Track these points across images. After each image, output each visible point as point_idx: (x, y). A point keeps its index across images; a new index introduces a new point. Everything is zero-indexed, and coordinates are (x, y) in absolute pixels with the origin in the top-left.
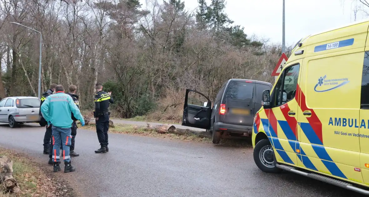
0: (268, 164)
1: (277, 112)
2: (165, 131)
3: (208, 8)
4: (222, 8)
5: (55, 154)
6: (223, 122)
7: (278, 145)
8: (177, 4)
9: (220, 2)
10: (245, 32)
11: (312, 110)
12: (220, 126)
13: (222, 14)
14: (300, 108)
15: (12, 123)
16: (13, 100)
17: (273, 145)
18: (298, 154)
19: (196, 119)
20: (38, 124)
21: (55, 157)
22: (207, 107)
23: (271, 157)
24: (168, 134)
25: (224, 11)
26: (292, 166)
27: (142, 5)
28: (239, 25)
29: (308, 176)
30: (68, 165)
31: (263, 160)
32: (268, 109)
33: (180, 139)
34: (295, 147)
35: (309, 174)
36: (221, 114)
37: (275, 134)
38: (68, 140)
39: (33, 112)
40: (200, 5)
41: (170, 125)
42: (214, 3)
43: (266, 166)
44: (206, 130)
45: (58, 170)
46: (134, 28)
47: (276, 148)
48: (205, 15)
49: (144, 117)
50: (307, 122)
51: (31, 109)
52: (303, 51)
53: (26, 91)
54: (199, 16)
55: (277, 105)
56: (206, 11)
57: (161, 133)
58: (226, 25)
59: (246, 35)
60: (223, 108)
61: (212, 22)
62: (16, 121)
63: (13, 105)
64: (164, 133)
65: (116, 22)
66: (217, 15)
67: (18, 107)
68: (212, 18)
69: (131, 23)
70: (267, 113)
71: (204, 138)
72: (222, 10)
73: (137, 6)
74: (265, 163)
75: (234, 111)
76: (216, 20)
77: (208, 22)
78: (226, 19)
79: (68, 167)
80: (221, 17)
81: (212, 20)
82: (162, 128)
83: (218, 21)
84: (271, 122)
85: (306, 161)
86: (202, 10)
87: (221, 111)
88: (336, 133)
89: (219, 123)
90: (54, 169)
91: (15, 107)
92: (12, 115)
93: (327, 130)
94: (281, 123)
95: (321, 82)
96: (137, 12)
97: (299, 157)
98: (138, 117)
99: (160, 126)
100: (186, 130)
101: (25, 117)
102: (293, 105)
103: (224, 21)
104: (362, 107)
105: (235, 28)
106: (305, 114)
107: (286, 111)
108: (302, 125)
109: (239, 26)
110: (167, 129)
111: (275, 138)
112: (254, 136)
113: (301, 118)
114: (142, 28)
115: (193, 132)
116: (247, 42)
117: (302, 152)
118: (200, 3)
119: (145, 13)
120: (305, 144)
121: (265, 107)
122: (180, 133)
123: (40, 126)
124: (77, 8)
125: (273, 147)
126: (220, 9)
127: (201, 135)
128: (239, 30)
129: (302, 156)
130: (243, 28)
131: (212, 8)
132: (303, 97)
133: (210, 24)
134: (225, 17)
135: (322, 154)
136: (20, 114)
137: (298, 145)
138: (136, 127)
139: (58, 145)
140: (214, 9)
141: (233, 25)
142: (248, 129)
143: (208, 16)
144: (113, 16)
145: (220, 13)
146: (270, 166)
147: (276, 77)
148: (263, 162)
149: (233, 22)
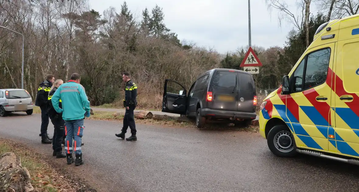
0: (282, 148)
1: (300, 98)
2: (144, 117)
3: (150, 20)
4: (161, 20)
5: (68, 145)
6: (211, 109)
7: (301, 131)
8: (126, 16)
9: (159, 15)
10: (178, 38)
11: (354, 95)
12: (208, 112)
13: (161, 24)
14: (334, 93)
15: (3, 113)
16: (3, 92)
17: (292, 130)
18: (330, 139)
19: (174, 106)
20: (25, 113)
21: (68, 149)
22: (183, 94)
23: (289, 141)
24: (147, 120)
25: (163, 22)
26: (321, 152)
27: (101, 15)
28: (174, 32)
29: (348, 162)
30: (80, 158)
31: (277, 144)
33: (160, 124)
34: (327, 132)
35: (350, 160)
36: (208, 101)
38: (80, 131)
39: (20, 102)
40: (144, 17)
41: (148, 112)
42: (155, 16)
43: (280, 150)
44: (181, 116)
45: (71, 162)
46: (94, 34)
47: (296, 133)
48: (148, 25)
49: (111, 104)
51: (19, 100)
52: (334, 35)
53: (8, 86)
54: (143, 26)
56: (149, 22)
57: (140, 119)
58: (164, 33)
59: (179, 40)
60: (210, 96)
61: (154, 30)
62: (6, 110)
63: (3, 96)
64: (143, 119)
65: (80, 29)
66: (157, 25)
67: (7, 98)
68: (153, 27)
69: (92, 30)
71: (182, 123)
72: (161, 22)
73: (97, 17)
74: (280, 147)
75: (220, 98)
76: (157, 29)
77: (150, 30)
78: (164, 28)
79: (80, 159)
80: (160, 27)
81: (153, 29)
82: (141, 114)
84: (290, 107)
86: (146, 21)
87: (208, 98)
89: (207, 110)
90: (67, 161)
91: (5, 98)
92: (2, 105)
94: (305, 108)
96: (97, 21)
97: (333, 143)
98: (105, 104)
99: (138, 112)
100: (164, 115)
101: (13, 107)
102: (323, 89)
103: (162, 30)
105: (171, 35)
106: (342, 99)
109: (174, 34)
110: (146, 115)
111: (296, 124)
114: (102, 34)
115: (171, 118)
116: (180, 45)
117: (338, 137)
118: (144, 15)
119: (104, 22)
122: (158, 118)
123: (27, 114)
124: (50, 17)
126: (159, 20)
127: (179, 120)
128: (174, 36)
129: (337, 141)
130: (177, 35)
131: (153, 19)
133: (152, 31)
134: (163, 26)
136: (10, 104)
138: (115, 114)
139: (71, 136)
140: (155, 21)
141: (170, 32)
142: (234, 114)
143: (151, 26)
144: (78, 24)
145: (159, 23)
146: (284, 150)
147: (245, 68)
148: (277, 147)
149: (169, 30)
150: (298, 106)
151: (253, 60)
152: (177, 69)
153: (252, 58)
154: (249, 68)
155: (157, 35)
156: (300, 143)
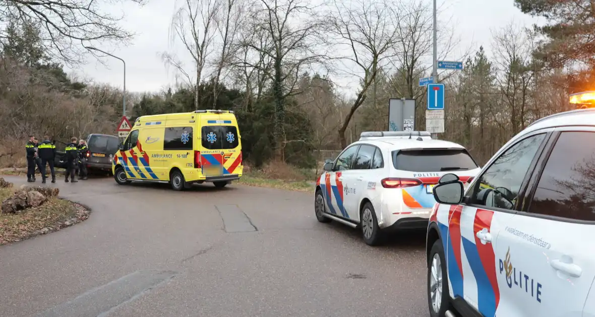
1: (128, 153)
3: (19, 40)
4: (37, 41)
7: (128, 169)
9: (34, 34)
10: (65, 70)
11: (144, 151)
13: (37, 48)
14: (139, 151)
19: (60, 162)
23: (124, 176)
26: (135, 179)
28: (58, 62)
29: (143, 181)
31: (119, 179)
32: (122, 151)
34: (136, 169)
37: (126, 164)
40: (9, 36)
42: (27, 35)
50: (142, 157)
52: (140, 125)
54: (7, 48)
55: (127, 150)
56: (16, 44)
58: (42, 61)
59: (65, 74)
61: (25, 57)
66: (31, 49)
68: (24, 52)
70: (122, 154)
72: (37, 43)
76: (29, 55)
77: (19, 56)
78: (42, 54)
80: (35, 52)
81: (24, 54)
83: (32, 55)
84: (124, 158)
85: (143, 175)
86: (11, 42)
88: (155, 160)
93: (151, 160)
94: (130, 158)
95: (148, 139)
97: (139, 173)
102: (135, 149)
103: (38, 57)
104: (164, 149)
105: (53, 65)
106: (141, 153)
107: (132, 152)
108: (141, 159)
109: (58, 64)
111: (126, 166)
112: (114, 166)
113: (140, 155)
116: (67, 81)
117: (140, 171)
118: (9, 33)
120: (142, 167)
121: (121, 151)
125: (125, 170)
126: (33, 41)
128: (57, 68)
130: (62, 67)
131: (24, 39)
132: (141, 145)
133: (22, 58)
134: (40, 52)
135: (149, 170)
137: (138, 168)
140: (27, 42)
141: (51, 62)
143: (19, 49)
145: (34, 47)
146: (123, 181)
147: (120, 132)
148: (119, 180)
149: (50, 59)
150: (127, 157)
151: (126, 126)
152: (63, 123)
153: (126, 124)
154: (123, 132)
155: (30, 63)
156: (128, 176)
